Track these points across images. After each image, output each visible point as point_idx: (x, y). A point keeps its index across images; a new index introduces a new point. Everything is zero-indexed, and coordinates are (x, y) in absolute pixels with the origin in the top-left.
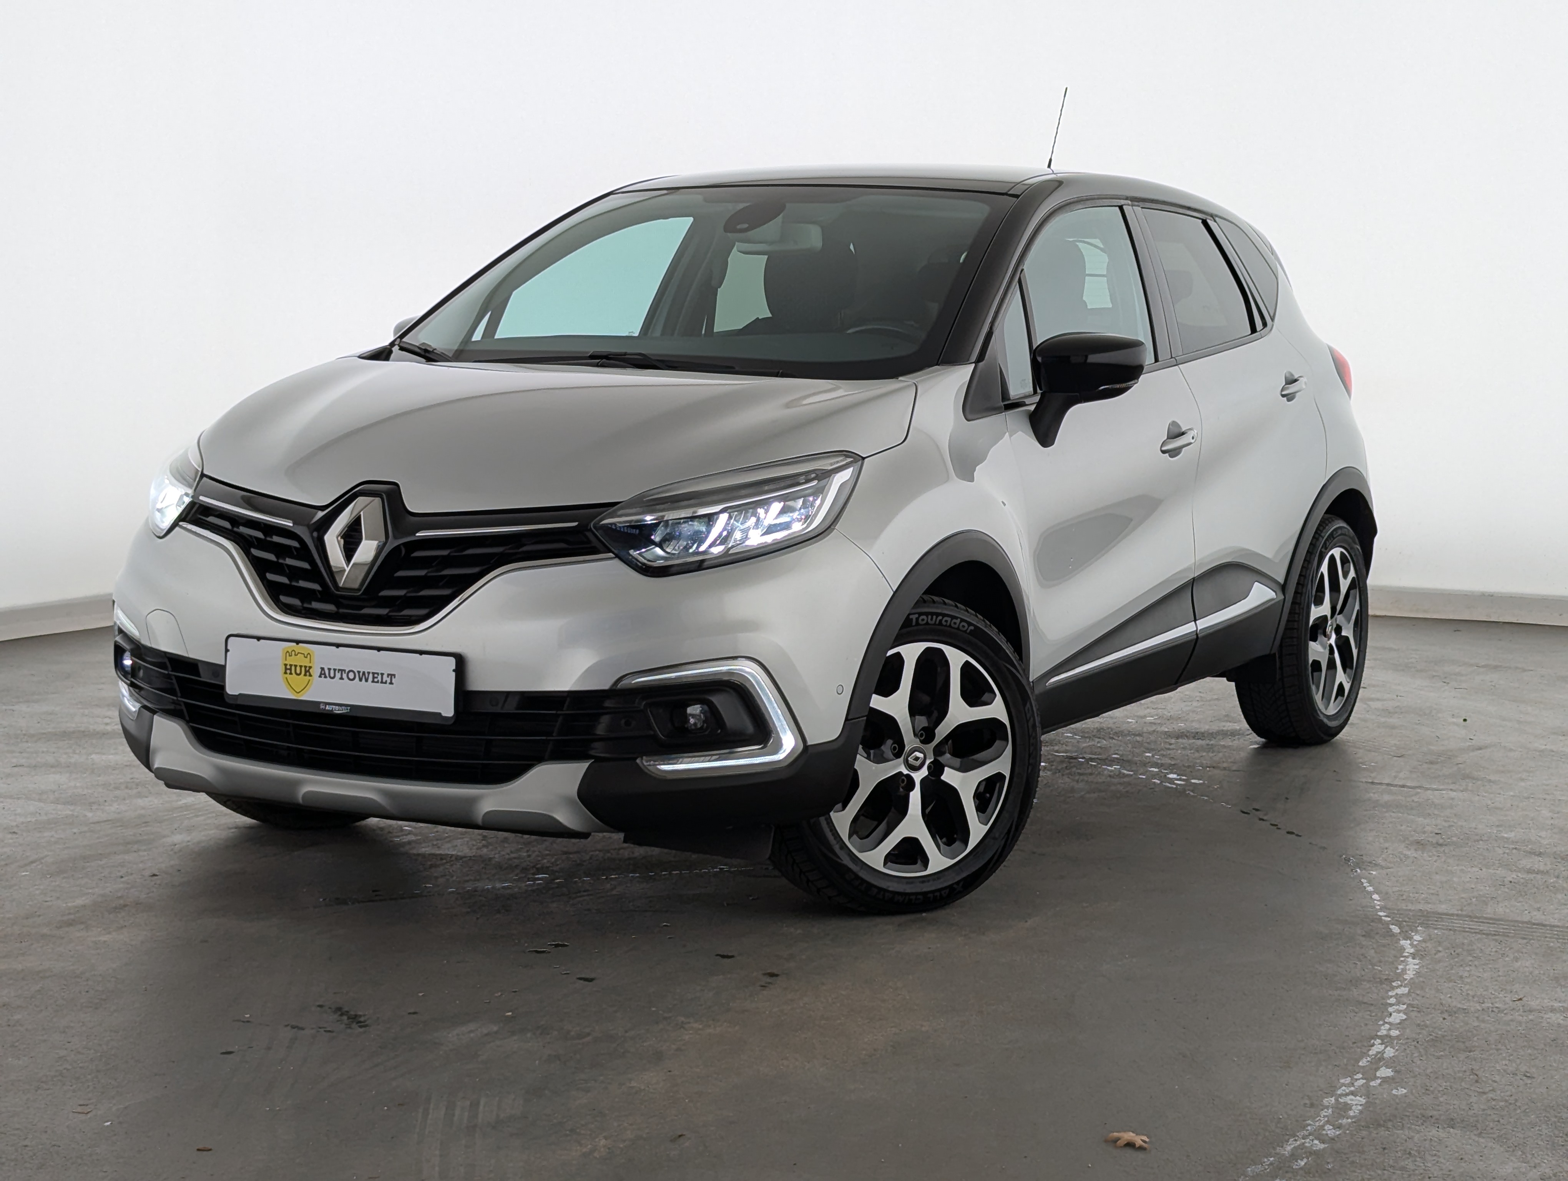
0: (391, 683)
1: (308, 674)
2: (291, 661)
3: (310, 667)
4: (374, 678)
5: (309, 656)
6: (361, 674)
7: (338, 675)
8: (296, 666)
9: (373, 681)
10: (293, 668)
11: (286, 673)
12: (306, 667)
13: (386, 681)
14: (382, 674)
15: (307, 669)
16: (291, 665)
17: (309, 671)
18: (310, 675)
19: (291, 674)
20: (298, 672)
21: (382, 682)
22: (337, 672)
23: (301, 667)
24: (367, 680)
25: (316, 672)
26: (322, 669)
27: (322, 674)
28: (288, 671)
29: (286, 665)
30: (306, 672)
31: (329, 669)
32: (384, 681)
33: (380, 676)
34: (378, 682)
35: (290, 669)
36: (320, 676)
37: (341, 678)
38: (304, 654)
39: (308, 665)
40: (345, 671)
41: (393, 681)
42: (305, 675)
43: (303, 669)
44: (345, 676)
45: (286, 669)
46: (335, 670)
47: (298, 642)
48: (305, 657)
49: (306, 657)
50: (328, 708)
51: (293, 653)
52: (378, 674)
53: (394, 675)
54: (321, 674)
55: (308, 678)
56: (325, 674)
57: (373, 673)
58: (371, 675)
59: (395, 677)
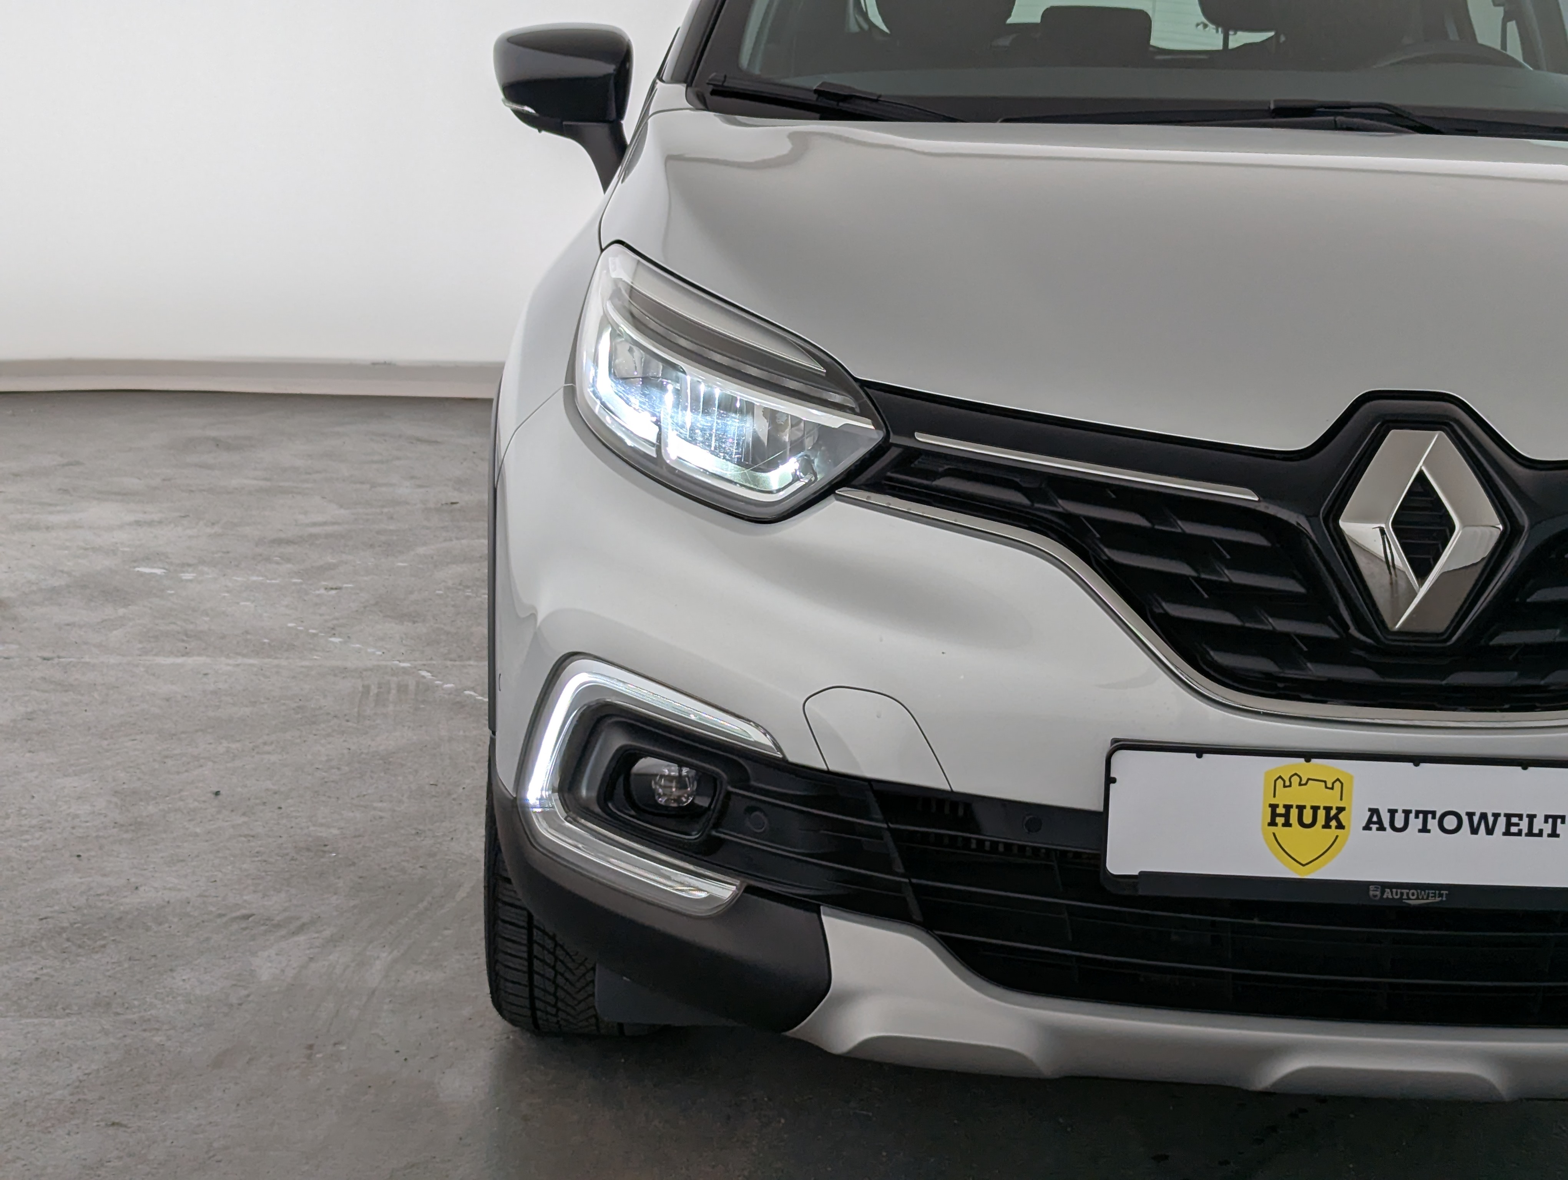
0: (1554, 834)
1: (1333, 823)
2: (1284, 797)
3: (1341, 810)
4: (1509, 824)
5: (1338, 784)
6: (1476, 819)
7: (1416, 823)
8: (1301, 808)
9: (1507, 833)
10: (1294, 813)
11: (1273, 823)
12: (1328, 809)
13: (1541, 831)
14: (1531, 817)
15: (1333, 812)
16: (1288, 808)
17: (1336, 817)
18: (1340, 826)
19: (1287, 824)
20: (1307, 819)
21: (1530, 834)
22: (1412, 816)
23: (1315, 809)
24: (1490, 832)
25: (1355, 818)
26: (1374, 811)
27: (1374, 820)
28: (1280, 820)
29: (1274, 807)
30: (1328, 819)
31: (1393, 812)
32: (1536, 831)
33: (1526, 820)
34: (1519, 833)
35: (1287, 816)
36: (1367, 828)
37: (1424, 829)
38: (1325, 782)
39: (1335, 803)
40: (1434, 813)
41: (1558, 832)
42: (1327, 826)
43: (1321, 814)
44: (1432, 824)
45: (1274, 815)
46: (1407, 813)
47: (1308, 756)
48: (1326, 787)
49: (1332, 788)
50: (1388, 894)
51: (1295, 780)
52: (1520, 817)
53: (1563, 818)
54: (1370, 821)
55: (1333, 832)
56: (1380, 822)
57: (1508, 816)
58: (1502, 821)
59: (1563, 822)
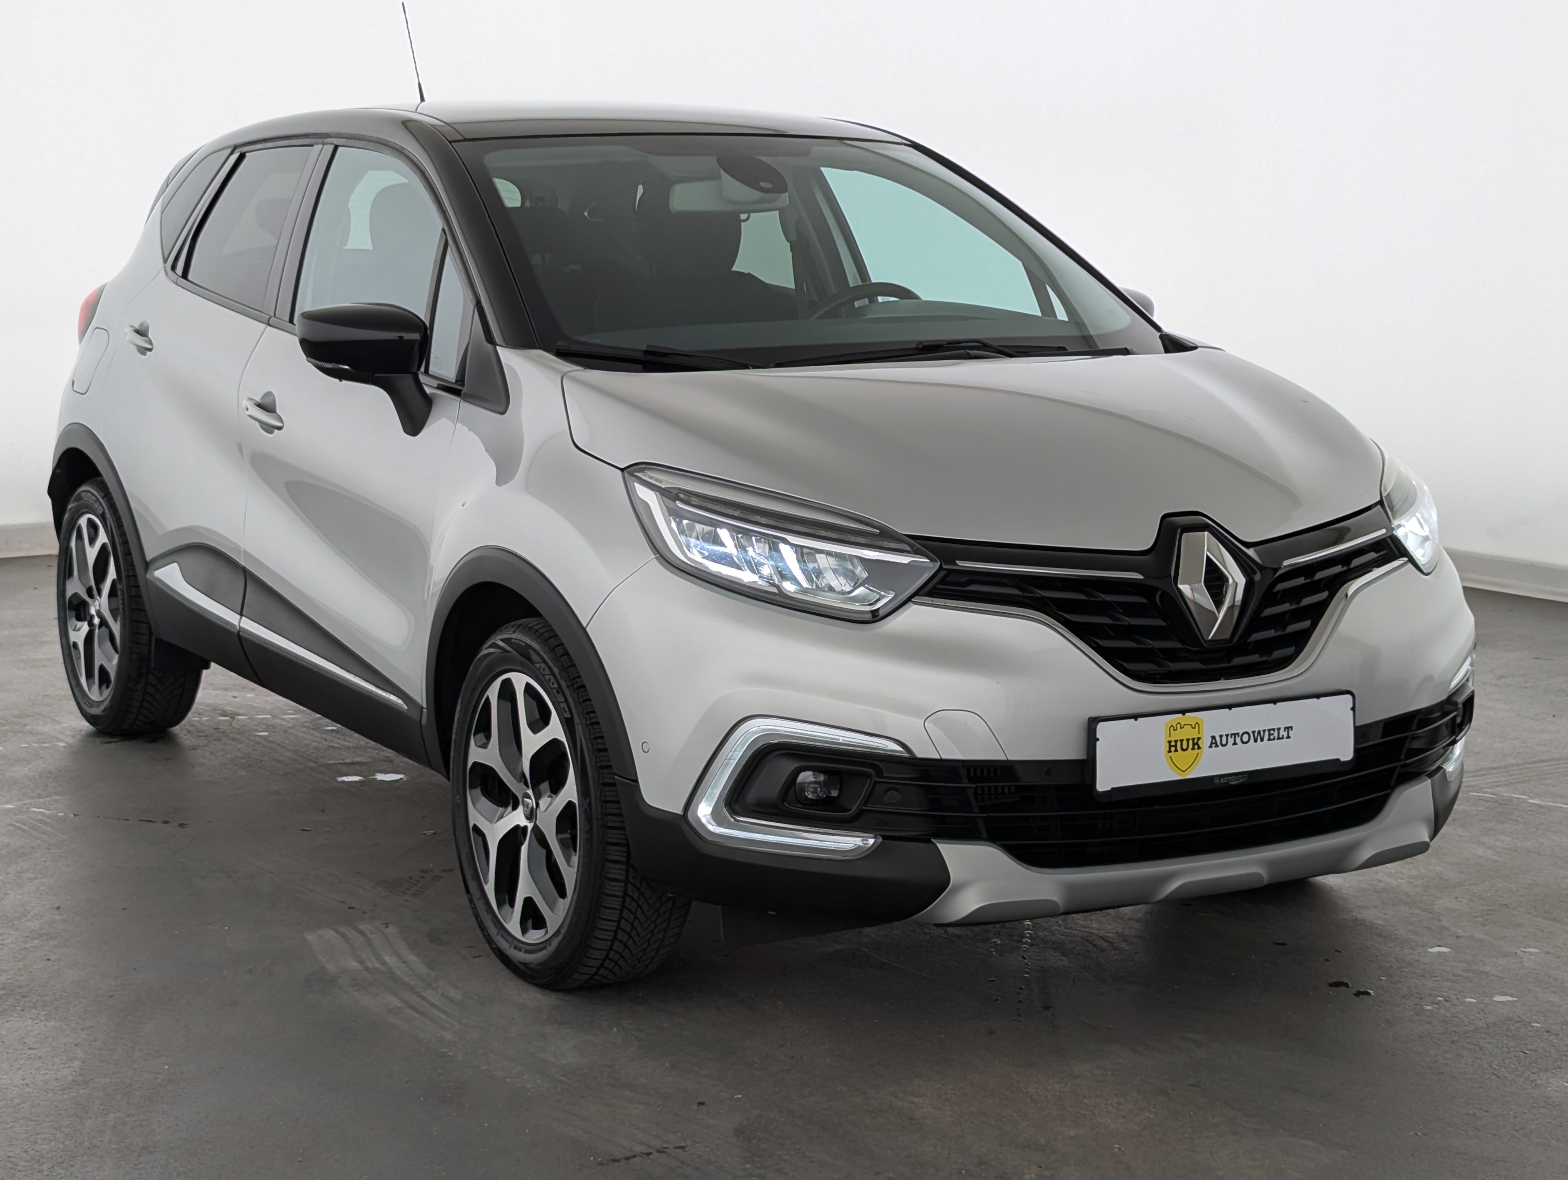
0: (1288, 737)
1: (1196, 747)
2: (1176, 736)
3: (1199, 739)
4: (1270, 735)
5: (1197, 726)
6: (1256, 734)
7: (1231, 741)
8: (1182, 741)
9: (1269, 739)
10: (1179, 744)
11: (1170, 751)
12: (1193, 739)
13: (1283, 736)
14: (1279, 729)
15: (1196, 741)
16: (1176, 741)
17: (1197, 743)
18: (1199, 748)
19: (1176, 751)
20: (1185, 747)
21: (1279, 738)
22: (1229, 737)
23: (1188, 740)
24: (1262, 740)
25: (1205, 742)
26: (1213, 737)
27: (1214, 743)
28: (1173, 749)
29: (1170, 742)
30: (1194, 744)
31: (1221, 736)
32: (1281, 736)
33: (1276, 731)
34: (1274, 739)
35: (1175, 746)
36: (1211, 747)
37: (1235, 744)
38: (1191, 725)
39: (1196, 737)
40: (1238, 734)
41: (1290, 735)
42: (1193, 749)
43: (1191, 742)
44: (1238, 740)
45: (1170, 746)
46: (1227, 735)
47: (1183, 712)
48: (1192, 728)
49: (1195, 728)
50: (1222, 781)
51: (1179, 726)
52: (1274, 730)
53: (1291, 728)
54: (1212, 743)
55: (1196, 751)
56: (1216, 743)
57: (1269, 730)
58: (1267, 733)
59: (1292, 730)
